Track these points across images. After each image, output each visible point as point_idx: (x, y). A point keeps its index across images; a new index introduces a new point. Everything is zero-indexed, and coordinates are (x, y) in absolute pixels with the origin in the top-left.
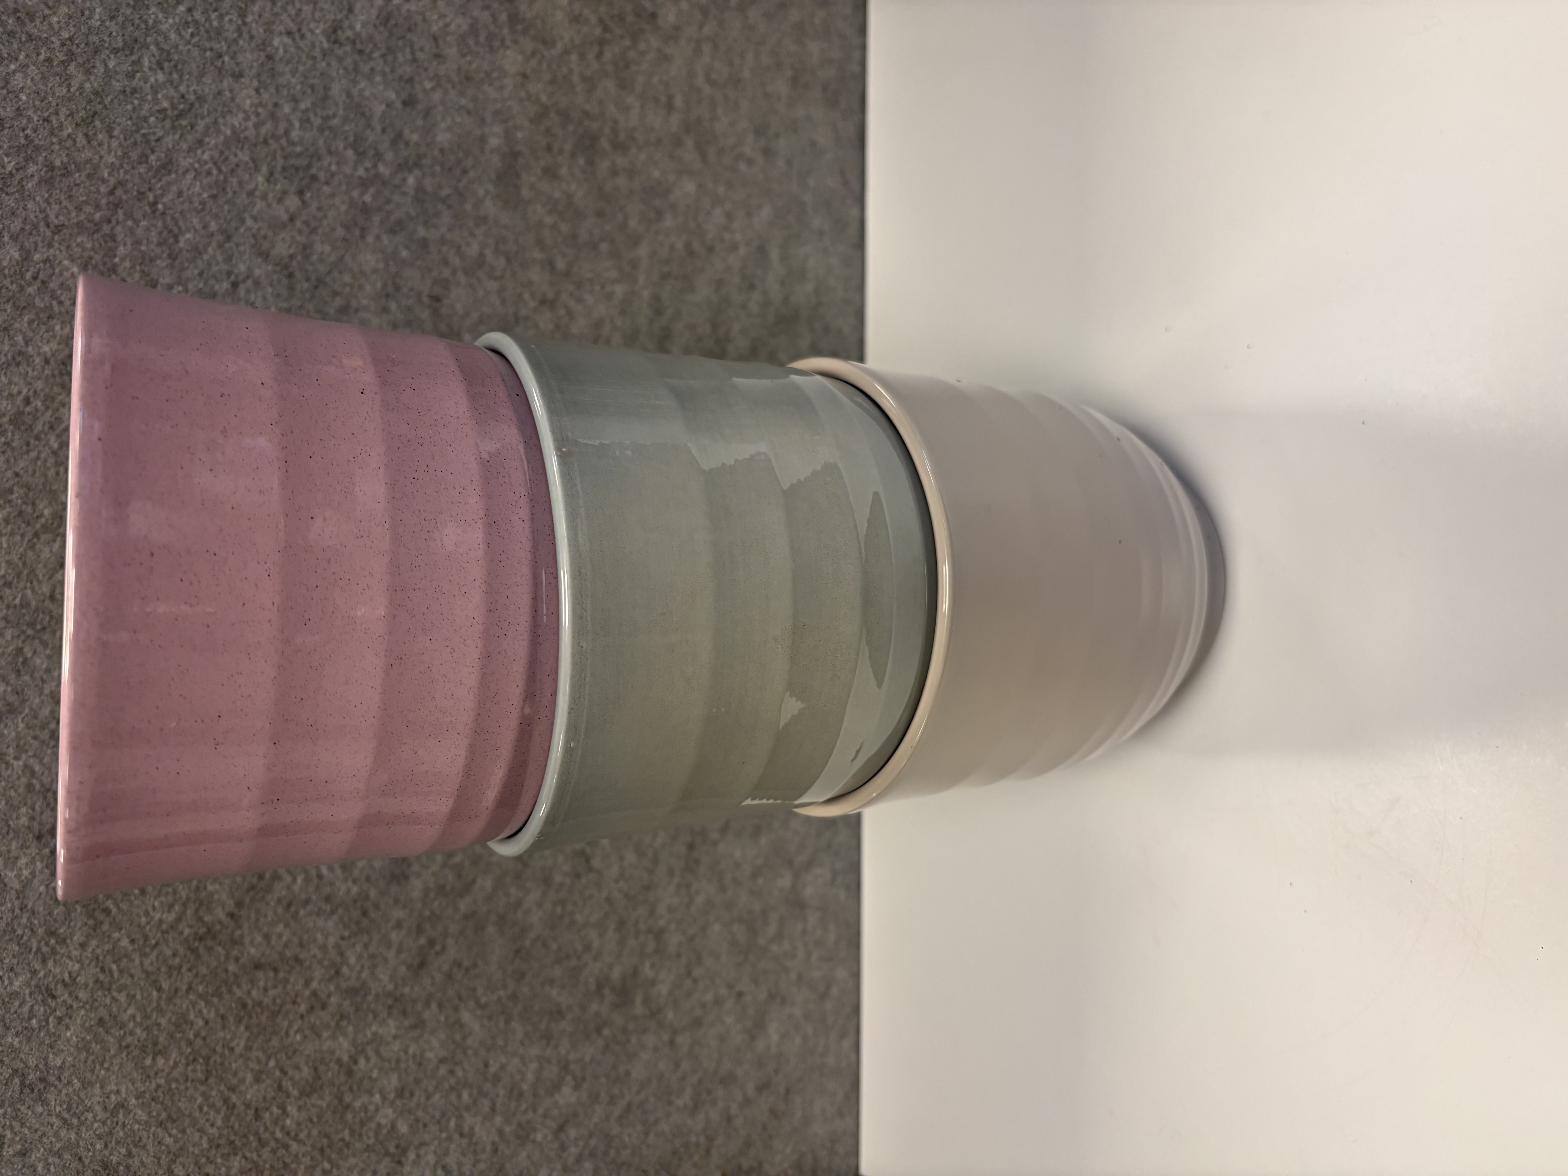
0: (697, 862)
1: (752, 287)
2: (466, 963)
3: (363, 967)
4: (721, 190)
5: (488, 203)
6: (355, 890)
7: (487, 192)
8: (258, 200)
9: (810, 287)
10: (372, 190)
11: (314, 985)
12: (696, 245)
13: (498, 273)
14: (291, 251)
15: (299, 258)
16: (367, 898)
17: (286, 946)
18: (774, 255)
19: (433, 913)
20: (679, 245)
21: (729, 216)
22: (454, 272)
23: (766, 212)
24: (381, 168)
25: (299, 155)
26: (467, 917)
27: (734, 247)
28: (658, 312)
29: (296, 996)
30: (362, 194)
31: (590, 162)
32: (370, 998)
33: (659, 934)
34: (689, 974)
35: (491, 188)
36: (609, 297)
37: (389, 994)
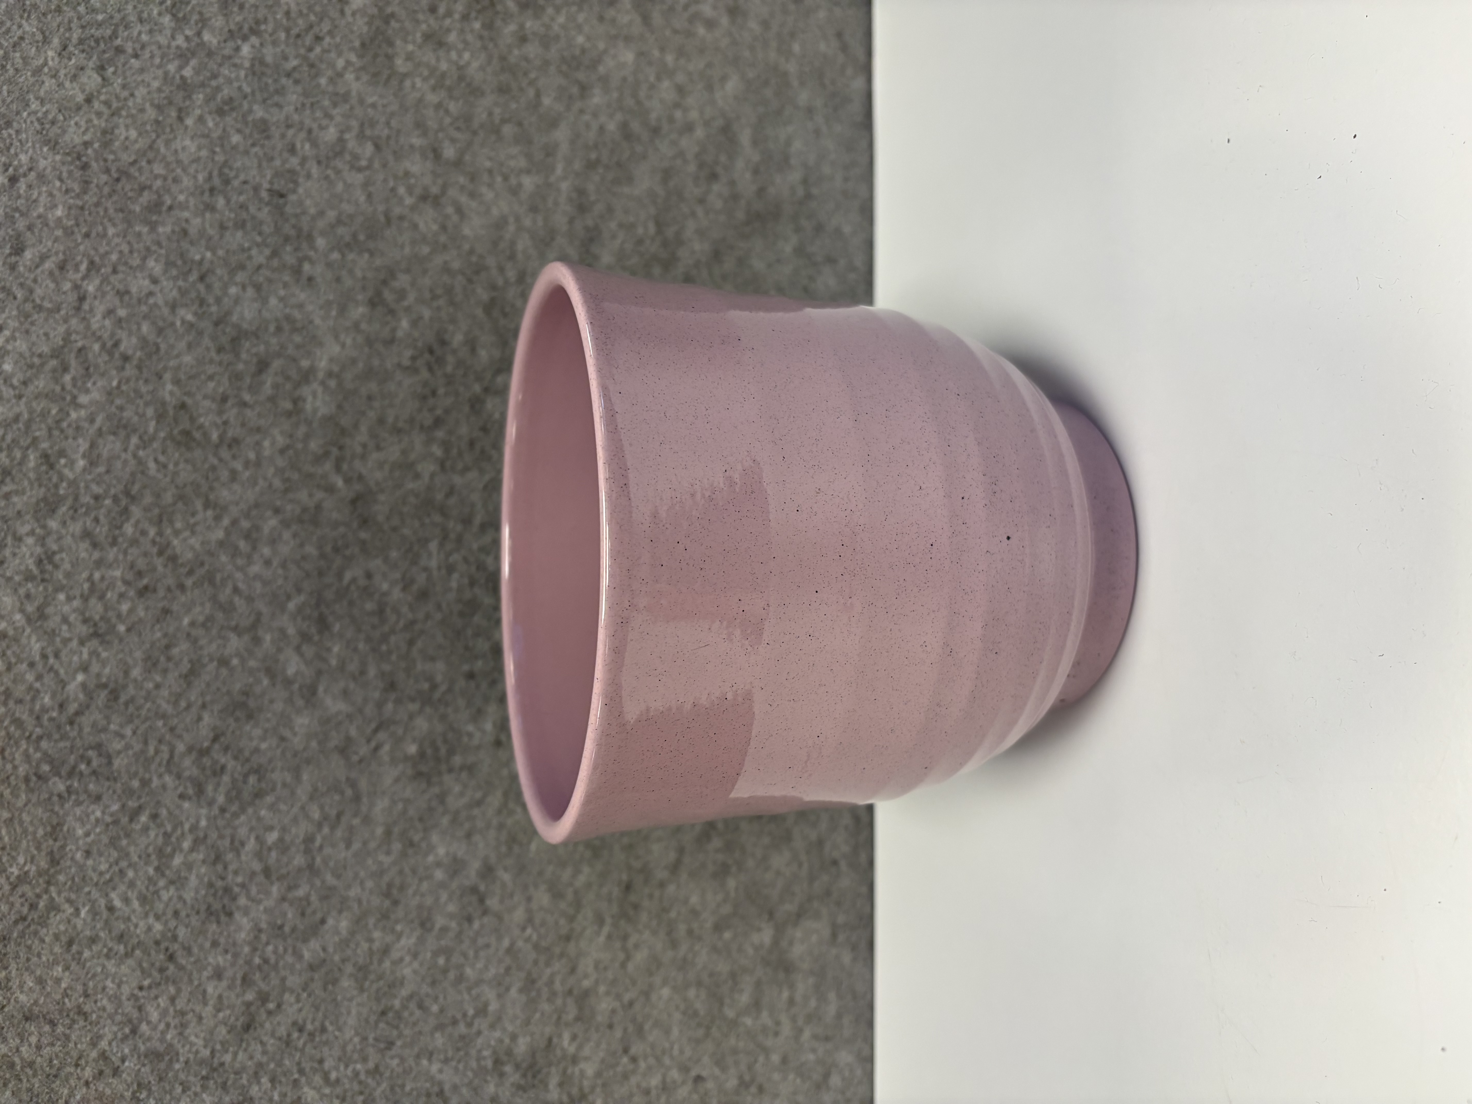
0: (636, 907)
1: (714, 177)
2: (309, 1027)
3: (168, 1025)
4: (669, 59)
5: (349, 76)
6: (158, 927)
7: (348, 63)
8: (45, 78)
9: (795, 176)
10: (193, 62)
11: (103, 1044)
12: (635, 126)
13: (364, 163)
14: (87, 138)
15: (96, 145)
16: (175, 938)
17: (65, 994)
18: (745, 137)
19: (266, 961)
20: (611, 126)
21: (681, 90)
22: (304, 160)
23: (733, 85)
24: (207, 37)
25: (100, 25)
26: (312, 968)
27: (689, 128)
28: (582, 209)
29: (80, 1058)
30: (181, 68)
31: (489, 26)
32: (177, 1066)
33: (583, 998)
34: (626, 1051)
35: (353, 58)
36: (515, 191)
37: (202, 1063)
